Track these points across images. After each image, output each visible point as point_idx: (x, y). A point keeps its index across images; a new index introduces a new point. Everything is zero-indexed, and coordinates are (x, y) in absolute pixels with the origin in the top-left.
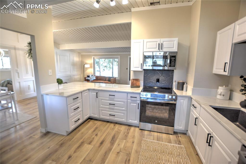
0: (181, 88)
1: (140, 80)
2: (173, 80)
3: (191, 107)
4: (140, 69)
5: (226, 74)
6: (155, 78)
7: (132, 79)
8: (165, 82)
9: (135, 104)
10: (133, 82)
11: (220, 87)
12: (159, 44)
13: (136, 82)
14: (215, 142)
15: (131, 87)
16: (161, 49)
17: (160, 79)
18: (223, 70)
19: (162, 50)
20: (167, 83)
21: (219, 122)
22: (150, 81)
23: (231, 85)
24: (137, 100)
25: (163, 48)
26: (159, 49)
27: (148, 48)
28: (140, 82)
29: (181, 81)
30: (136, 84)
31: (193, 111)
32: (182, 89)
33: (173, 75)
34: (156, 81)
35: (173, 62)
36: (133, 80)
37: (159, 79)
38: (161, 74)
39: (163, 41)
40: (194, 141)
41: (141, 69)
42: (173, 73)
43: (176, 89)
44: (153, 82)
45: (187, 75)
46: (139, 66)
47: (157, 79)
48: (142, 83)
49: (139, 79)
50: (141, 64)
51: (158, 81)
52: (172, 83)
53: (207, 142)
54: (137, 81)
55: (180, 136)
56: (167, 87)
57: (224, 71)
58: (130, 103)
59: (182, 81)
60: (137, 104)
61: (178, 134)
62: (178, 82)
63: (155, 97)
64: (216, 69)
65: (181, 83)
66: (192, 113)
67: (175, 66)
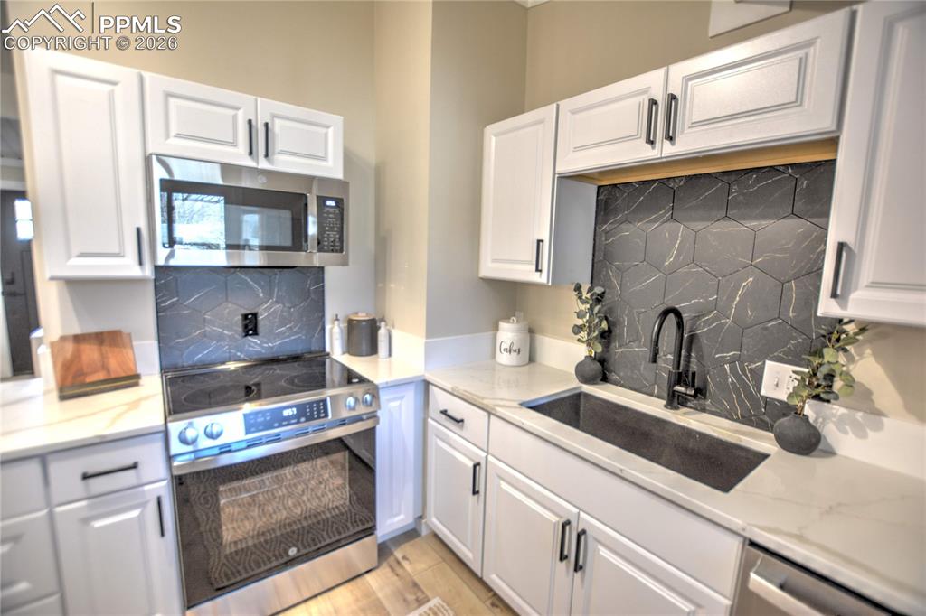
0: (365, 346)
1: (129, 335)
2: (323, 316)
3: (429, 420)
4: (128, 267)
5: (542, 278)
6: (233, 312)
7: (63, 339)
8: (291, 328)
9: (135, 513)
10: (77, 355)
11: (503, 325)
12: (250, 122)
13: (103, 357)
14: (600, 547)
15: (63, 398)
16: (267, 155)
17: (260, 318)
18: (534, 268)
19: (271, 162)
20: (296, 333)
21: (619, 473)
22: (204, 335)
23: (522, 314)
24: (145, 480)
25: (274, 154)
26: (251, 153)
27: (179, 136)
28: (132, 347)
29: (362, 316)
30: (105, 367)
31: (446, 434)
32: (373, 349)
33: (323, 291)
34: (240, 329)
35: (331, 229)
36: (70, 348)
37: (255, 315)
38: (262, 287)
39: (274, 116)
40: (470, 555)
41: (141, 263)
42: (323, 281)
43: (344, 353)
44: (220, 338)
45: (380, 285)
46: (121, 244)
47: (245, 317)
48: (146, 355)
49: (125, 330)
50: (139, 230)
51: (250, 325)
52: (323, 329)
53: (563, 557)
54: (106, 348)
55: (404, 558)
56: (298, 349)
57: (537, 270)
58: (86, 521)
59: (364, 314)
60: (143, 505)
61: (392, 553)
62: (350, 322)
63: (273, 428)
64: (495, 261)
65: (364, 323)
66: (440, 443)
67: (341, 251)
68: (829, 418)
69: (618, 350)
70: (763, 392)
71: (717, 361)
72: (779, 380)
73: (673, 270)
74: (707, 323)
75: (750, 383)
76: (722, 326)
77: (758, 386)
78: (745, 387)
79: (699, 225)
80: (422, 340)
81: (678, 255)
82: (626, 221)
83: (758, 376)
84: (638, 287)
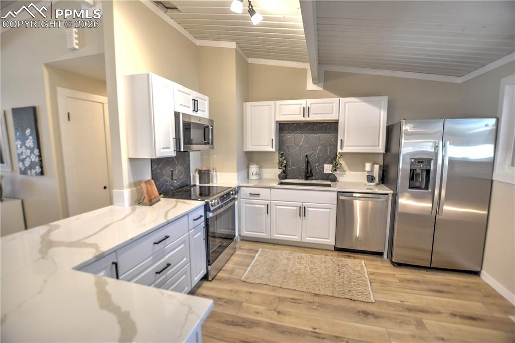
68: (337, 173)
69: (289, 169)
70: (325, 172)
71: (315, 166)
72: (328, 168)
73: (302, 146)
74: (312, 158)
75: (322, 170)
76: (315, 158)
77: (323, 171)
78: (321, 172)
79: (307, 135)
80: (237, 174)
81: (303, 142)
82: (288, 133)
83: (323, 168)
84: (293, 151)
